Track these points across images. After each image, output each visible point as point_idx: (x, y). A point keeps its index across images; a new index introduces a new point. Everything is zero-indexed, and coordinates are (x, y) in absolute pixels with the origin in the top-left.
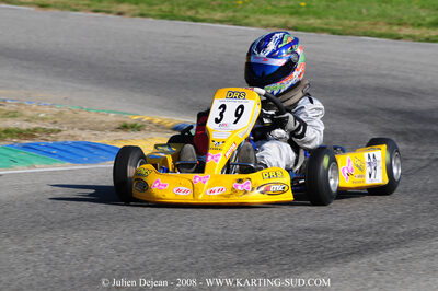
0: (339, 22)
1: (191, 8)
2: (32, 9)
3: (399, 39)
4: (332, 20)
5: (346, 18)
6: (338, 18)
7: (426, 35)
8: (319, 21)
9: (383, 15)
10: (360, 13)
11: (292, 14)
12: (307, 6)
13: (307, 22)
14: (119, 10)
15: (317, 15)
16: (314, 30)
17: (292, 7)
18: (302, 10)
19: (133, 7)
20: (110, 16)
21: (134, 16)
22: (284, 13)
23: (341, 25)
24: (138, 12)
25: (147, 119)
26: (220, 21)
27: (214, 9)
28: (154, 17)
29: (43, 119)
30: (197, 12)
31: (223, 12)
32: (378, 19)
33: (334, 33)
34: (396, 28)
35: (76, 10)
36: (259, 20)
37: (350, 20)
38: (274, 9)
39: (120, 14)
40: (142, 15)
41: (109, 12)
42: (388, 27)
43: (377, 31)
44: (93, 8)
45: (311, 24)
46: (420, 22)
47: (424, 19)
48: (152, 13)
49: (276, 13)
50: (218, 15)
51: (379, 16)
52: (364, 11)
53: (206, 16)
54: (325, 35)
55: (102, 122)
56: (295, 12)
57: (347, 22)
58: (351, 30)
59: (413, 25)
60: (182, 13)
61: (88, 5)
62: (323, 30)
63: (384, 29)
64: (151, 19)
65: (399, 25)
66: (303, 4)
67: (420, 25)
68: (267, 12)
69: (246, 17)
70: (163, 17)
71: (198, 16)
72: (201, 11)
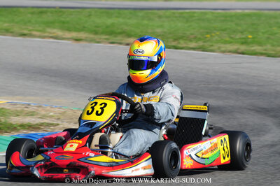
0: (273, 48)
1: (175, 40)
4: (269, 47)
5: (278, 46)
6: (273, 45)
8: (260, 48)
11: (242, 43)
12: (253, 38)
13: (253, 48)
14: (127, 42)
15: (260, 44)
16: (256, 54)
17: (243, 38)
18: (250, 40)
20: (121, 46)
22: (237, 42)
23: (274, 50)
26: (193, 49)
27: (191, 41)
30: (179, 43)
31: (196, 42)
33: (269, 56)
35: (98, 42)
36: (219, 48)
38: (232, 40)
39: (127, 44)
41: (120, 44)
44: (110, 41)
45: (255, 50)
49: (231, 43)
50: (193, 45)
53: (185, 45)
54: (262, 57)
56: (245, 42)
62: (262, 54)
66: (250, 37)
68: (226, 42)
69: (212, 46)
71: (179, 45)
72: (181, 41)
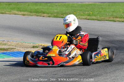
0: (100, 17)
1: (62, 14)
2: (21, 16)
3: (115, 21)
4: (98, 17)
5: (102, 16)
6: (100, 16)
7: (122, 20)
8: (95, 17)
9: (112, 15)
10: (106, 15)
11: (88, 15)
12: (92, 13)
13: (92, 17)
15: (95, 16)
16: (93, 20)
18: (91, 14)
19: (47, 15)
20: (41, 17)
21: (47, 17)
22: (86, 15)
23: (101, 18)
24: (48, 16)
25: (41, 44)
28: (52, 17)
29: (13, 45)
30: (63, 16)
32: (111, 16)
33: (98, 20)
34: (115, 19)
35: (32, 16)
36: (79, 17)
37: (103, 17)
38: (84, 14)
39: (43, 16)
40: (49, 17)
41: (41, 16)
42: (113, 18)
43: (110, 20)
44: (37, 15)
45: (93, 18)
46: (122, 17)
47: (123, 16)
48: (52, 16)
49: (84, 15)
51: (111, 15)
52: (107, 14)
54: (96, 21)
55: (29, 46)
56: (89, 15)
57: (102, 17)
58: (103, 19)
59: (119, 18)
60: (60, 16)
61: (35, 15)
62: (96, 20)
63: (112, 19)
64: (51, 18)
65: (116, 18)
66: (91, 13)
67: (121, 18)
68: (82, 15)
70: (54, 17)
